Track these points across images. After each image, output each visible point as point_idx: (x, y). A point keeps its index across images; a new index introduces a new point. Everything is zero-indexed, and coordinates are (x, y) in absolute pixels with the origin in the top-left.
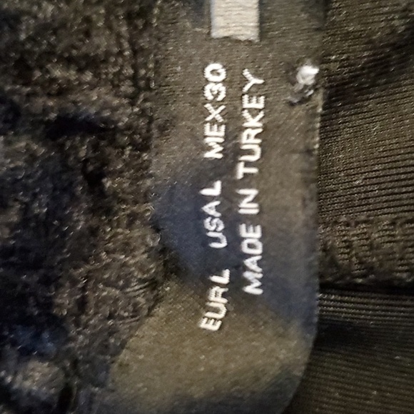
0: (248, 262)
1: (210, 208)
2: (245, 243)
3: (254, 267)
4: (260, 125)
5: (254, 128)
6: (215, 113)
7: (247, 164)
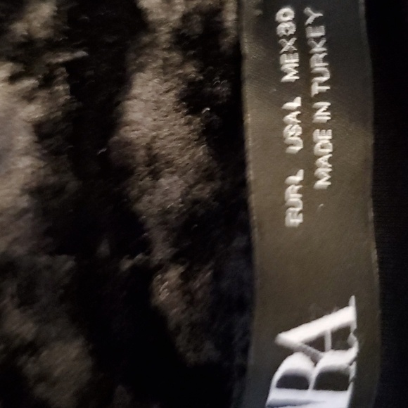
0: (320, 160)
1: (291, 117)
2: (318, 145)
3: (326, 163)
4: (324, 49)
5: (320, 53)
6: (289, 45)
7: (321, 84)
